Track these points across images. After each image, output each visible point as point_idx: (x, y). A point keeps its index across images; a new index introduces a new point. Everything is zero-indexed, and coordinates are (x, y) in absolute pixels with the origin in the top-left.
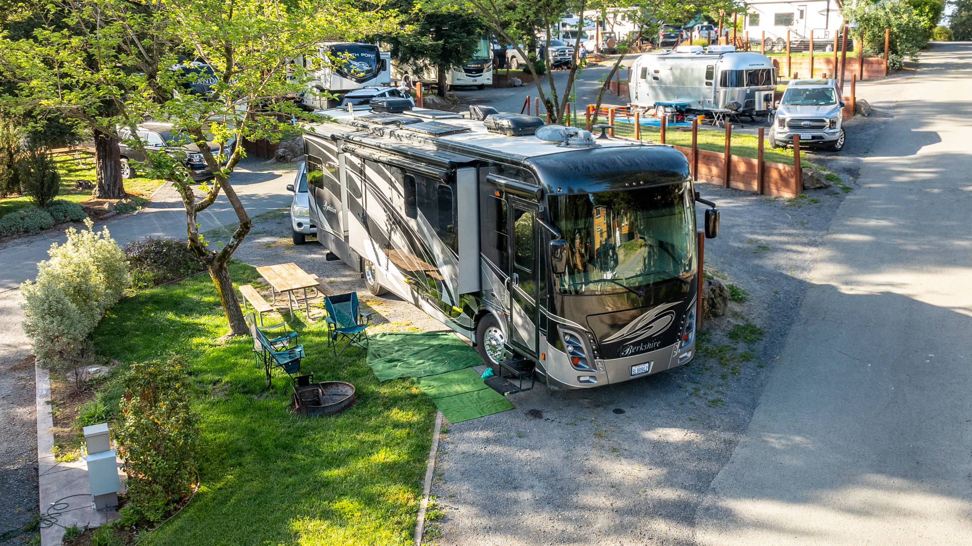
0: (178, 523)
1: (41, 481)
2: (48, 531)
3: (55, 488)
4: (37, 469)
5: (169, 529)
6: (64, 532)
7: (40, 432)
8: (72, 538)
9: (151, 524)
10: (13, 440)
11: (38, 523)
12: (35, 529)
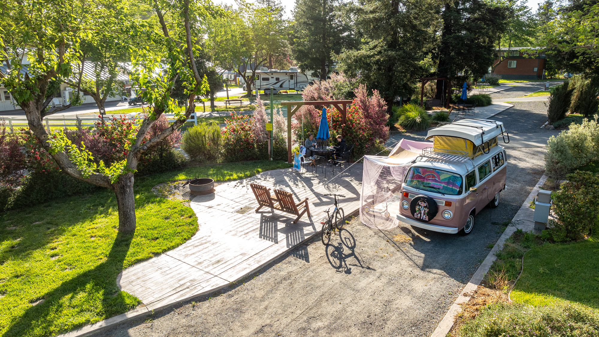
0: (566, 246)
1: (519, 211)
2: (510, 227)
3: (522, 215)
4: (520, 207)
5: (561, 246)
6: (516, 230)
7: (530, 196)
8: (518, 234)
9: (554, 242)
10: (518, 195)
11: (509, 223)
12: (506, 225)
